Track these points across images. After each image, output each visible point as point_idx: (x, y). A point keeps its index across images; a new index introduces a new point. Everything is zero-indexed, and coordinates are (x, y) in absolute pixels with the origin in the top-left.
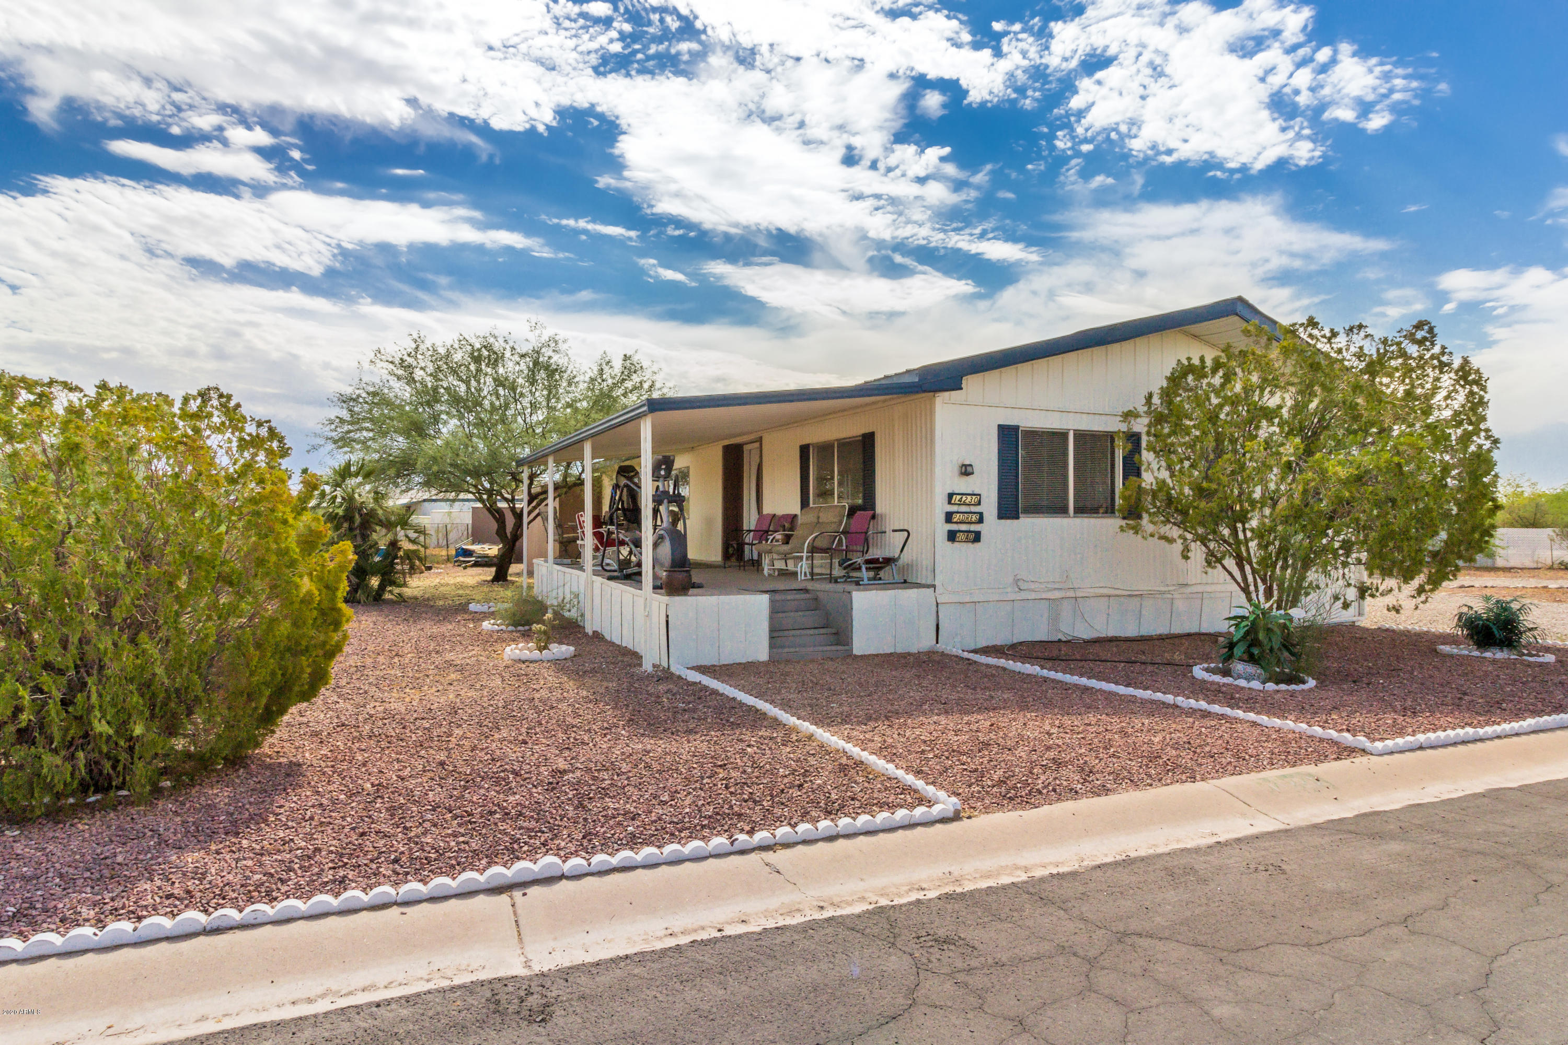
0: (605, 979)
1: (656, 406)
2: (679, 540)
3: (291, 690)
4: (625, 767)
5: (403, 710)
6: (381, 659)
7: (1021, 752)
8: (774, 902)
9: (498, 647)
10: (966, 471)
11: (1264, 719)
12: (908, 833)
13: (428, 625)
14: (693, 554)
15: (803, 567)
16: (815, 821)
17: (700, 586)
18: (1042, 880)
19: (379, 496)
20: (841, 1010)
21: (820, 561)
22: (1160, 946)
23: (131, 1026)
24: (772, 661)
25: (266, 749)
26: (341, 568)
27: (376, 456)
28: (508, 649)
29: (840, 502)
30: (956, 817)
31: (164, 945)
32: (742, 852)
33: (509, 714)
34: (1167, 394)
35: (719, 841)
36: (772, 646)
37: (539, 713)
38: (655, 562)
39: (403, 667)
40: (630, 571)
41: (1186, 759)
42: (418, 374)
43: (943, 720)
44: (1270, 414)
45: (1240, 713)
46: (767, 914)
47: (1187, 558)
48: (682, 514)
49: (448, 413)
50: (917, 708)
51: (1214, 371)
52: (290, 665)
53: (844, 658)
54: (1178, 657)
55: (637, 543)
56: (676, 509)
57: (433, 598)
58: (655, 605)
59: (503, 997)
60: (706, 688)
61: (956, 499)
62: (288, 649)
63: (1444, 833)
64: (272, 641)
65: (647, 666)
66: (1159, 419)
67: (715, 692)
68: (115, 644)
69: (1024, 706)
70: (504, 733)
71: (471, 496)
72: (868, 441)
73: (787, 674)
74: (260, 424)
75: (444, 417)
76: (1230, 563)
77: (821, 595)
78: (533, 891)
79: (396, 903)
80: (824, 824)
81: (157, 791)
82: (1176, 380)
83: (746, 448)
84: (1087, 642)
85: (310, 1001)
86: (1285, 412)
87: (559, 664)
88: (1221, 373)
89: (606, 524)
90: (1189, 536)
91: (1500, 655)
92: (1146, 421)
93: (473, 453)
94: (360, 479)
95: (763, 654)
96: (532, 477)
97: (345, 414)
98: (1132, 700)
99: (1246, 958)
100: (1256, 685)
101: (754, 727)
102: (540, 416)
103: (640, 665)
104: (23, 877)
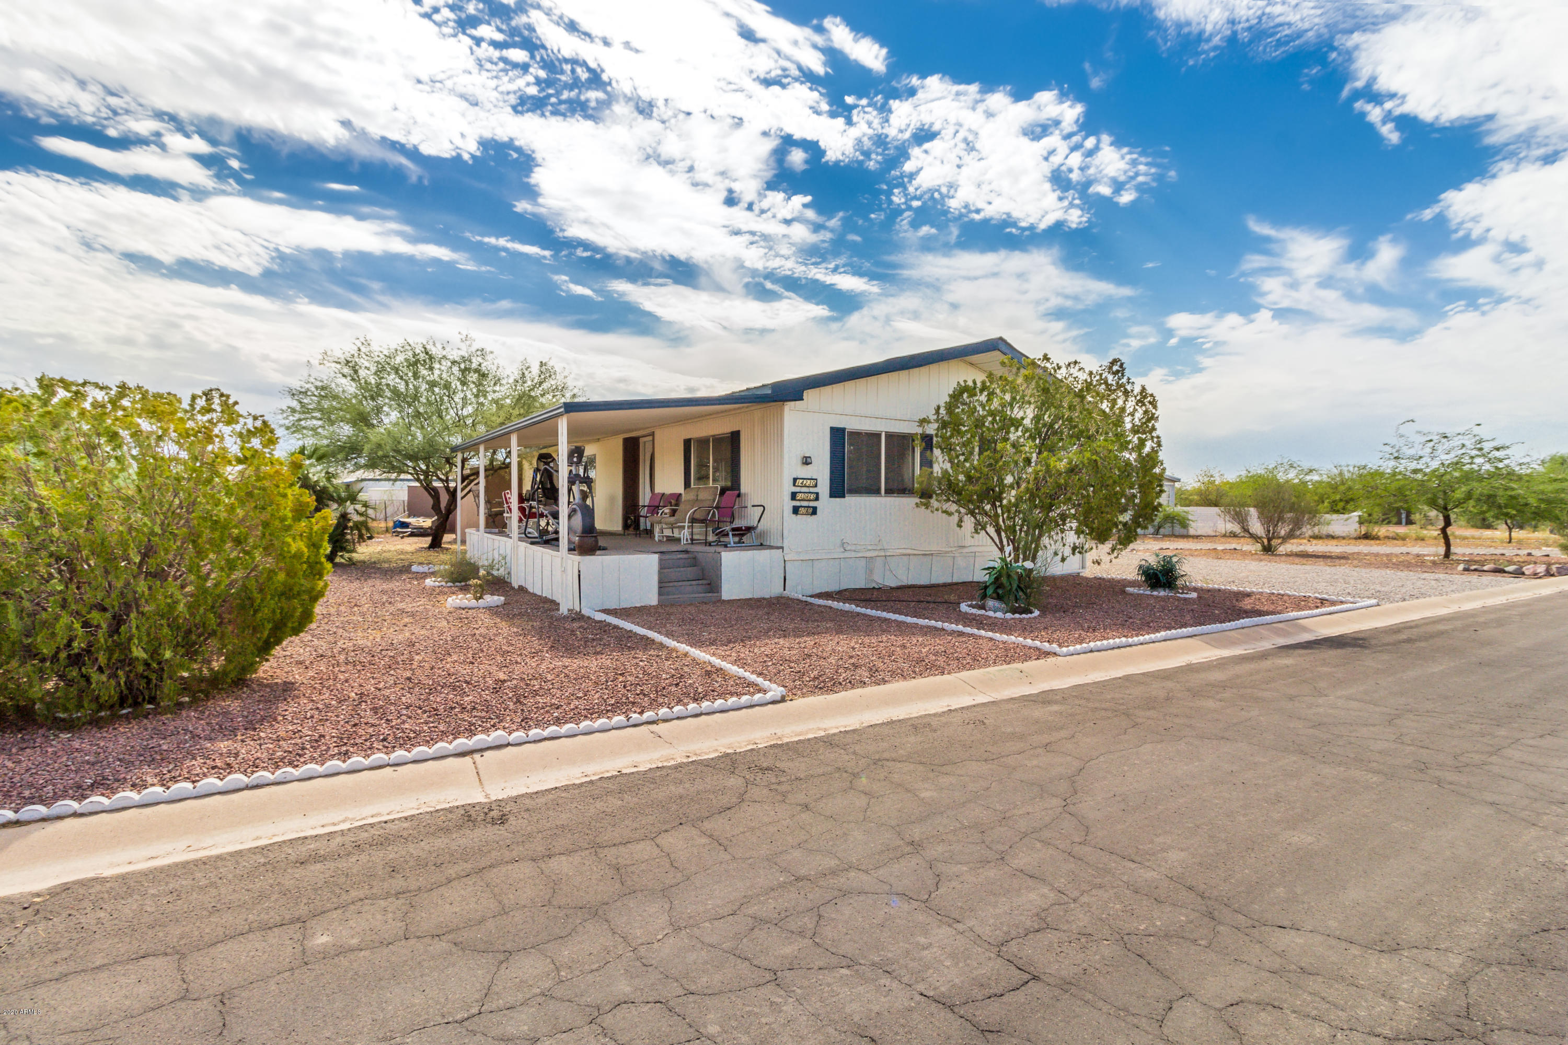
0: (542, 800)
1: (570, 408)
2: (588, 513)
3: (285, 625)
4: (549, 677)
5: (369, 644)
6: (342, 608)
7: (832, 660)
8: (656, 755)
9: (440, 598)
10: (806, 461)
11: (997, 636)
12: (749, 710)
13: (378, 582)
14: (599, 525)
15: (685, 534)
16: (685, 705)
17: (604, 549)
18: (834, 735)
19: (329, 476)
20: (697, 806)
21: (698, 529)
22: (899, 765)
23: (205, 845)
24: (661, 604)
25: (260, 674)
26: (324, 530)
27: (325, 442)
28: (450, 599)
29: (714, 484)
30: (783, 700)
31: (218, 797)
32: (635, 726)
33: (456, 644)
34: (950, 408)
35: (619, 719)
36: (660, 594)
37: (481, 644)
38: (570, 529)
39: (363, 615)
40: (549, 537)
41: (941, 661)
42: (362, 373)
43: (781, 641)
44: (1017, 423)
45: (982, 633)
46: (650, 761)
47: (960, 526)
48: (591, 492)
49: (390, 406)
50: (766, 633)
51: (982, 391)
52: (285, 606)
53: (715, 603)
54: (953, 598)
55: (555, 516)
56: (586, 489)
57: (379, 562)
58: (570, 562)
59: (472, 813)
60: (609, 624)
61: (799, 482)
62: (283, 594)
63: (1088, 700)
64: (272, 587)
65: (563, 610)
66: (944, 425)
67: (616, 627)
68: (150, 588)
69: (839, 631)
70: (455, 657)
71: (410, 477)
72: (734, 438)
73: (669, 614)
74: (255, 418)
75: (386, 409)
76: (991, 530)
77: (700, 556)
78: (487, 754)
79: (388, 765)
80: (692, 706)
81: (180, 706)
82: (956, 397)
83: (642, 440)
84: (892, 588)
85: (334, 824)
86: (1027, 422)
87: (493, 610)
88: (986, 393)
89: (528, 500)
90: (963, 510)
91: (1162, 593)
92: (936, 426)
93: (413, 440)
94: (313, 461)
95: (652, 599)
96: (464, 461)
97: (295, 404)
98: (916, 625)
99: (947, 769)
100: (999, 615)
101: (645, 649)
102: (469, 409)
103: (558, 610)
104: (88, 762)
